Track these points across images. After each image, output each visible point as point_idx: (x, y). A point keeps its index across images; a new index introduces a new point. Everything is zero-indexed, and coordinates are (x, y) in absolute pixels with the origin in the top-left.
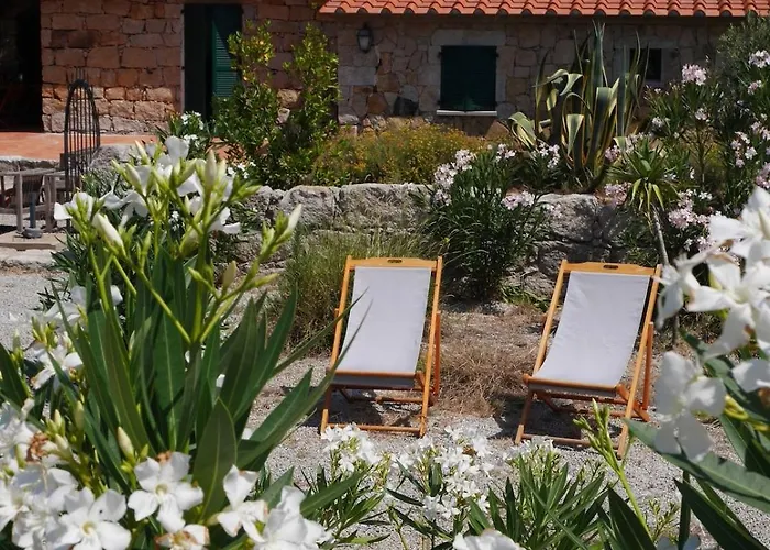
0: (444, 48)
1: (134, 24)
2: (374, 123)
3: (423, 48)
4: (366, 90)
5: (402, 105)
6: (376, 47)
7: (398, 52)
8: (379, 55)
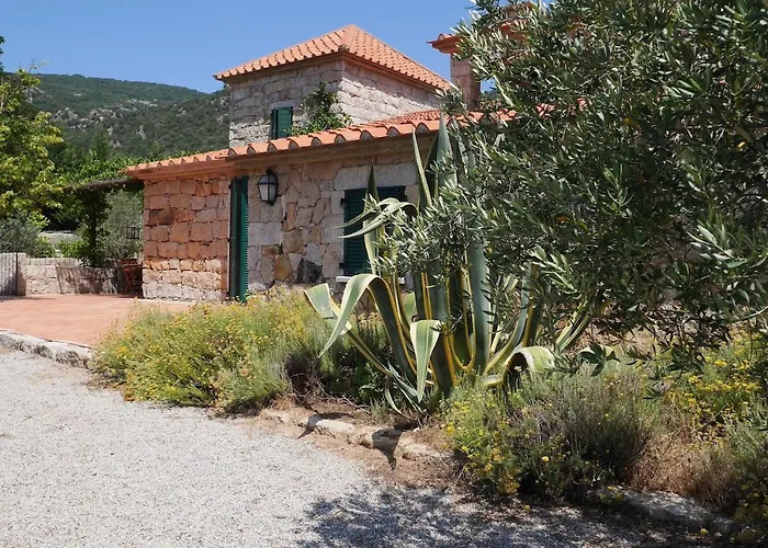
0: (347, 192)
1: (198, 202)
2: (279, 293)
3: (325, 194)
4: (272, 252)
5: (306, 269)
6: (283, 198)
7: (302, 202)
8: (284, 207)
